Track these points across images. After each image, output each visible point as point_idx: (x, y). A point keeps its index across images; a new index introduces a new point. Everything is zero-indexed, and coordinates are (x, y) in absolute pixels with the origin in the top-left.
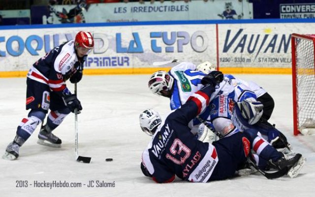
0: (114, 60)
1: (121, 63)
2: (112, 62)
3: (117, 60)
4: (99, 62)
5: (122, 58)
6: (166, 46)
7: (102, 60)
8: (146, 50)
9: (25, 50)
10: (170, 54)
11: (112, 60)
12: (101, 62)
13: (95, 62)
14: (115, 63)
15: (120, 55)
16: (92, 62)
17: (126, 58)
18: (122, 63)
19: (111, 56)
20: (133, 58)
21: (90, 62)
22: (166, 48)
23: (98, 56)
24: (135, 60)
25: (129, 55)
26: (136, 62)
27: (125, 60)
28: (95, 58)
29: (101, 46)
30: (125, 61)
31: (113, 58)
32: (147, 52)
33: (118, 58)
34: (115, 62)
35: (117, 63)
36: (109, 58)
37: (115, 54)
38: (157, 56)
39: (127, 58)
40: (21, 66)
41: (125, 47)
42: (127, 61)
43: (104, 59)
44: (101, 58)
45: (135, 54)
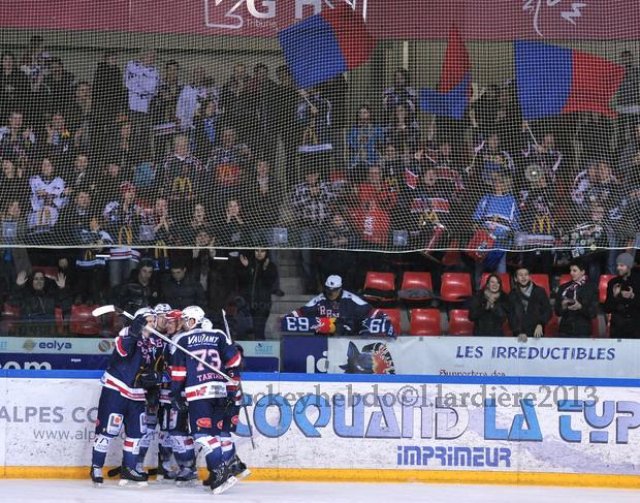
0: (478, 453)
1: (492, 460)
2: (474, 457)
3: (484, 454)
4: (446, 457)
5: (496, 450)
6: (591, 429)
7: (453, 453)
8: (548, 437)
9: (293, 425)
10: (599, 448)
11: (473, 454)
12: (450, 456)
13: (438, 456)
14: (480, 461)
15: (493, 445)
16: (431, 456)
17: (502, 450)
18: (496, 460)
19: (471, 446)
20: (519, 452)
21: (426, 456)
22: (591, 434)
23: (445, 444)
24: (523, 457)
25: (512, 446)
26: (525, 461)
27: (500, 454)
28: (438, 449)
29: (452, 423)
30: (502, 458)
31: (476, 449)
32: (549, 440)
33: (488, 449)
34: (481, 457)
35: (484, 461)
36: (467, 450)
37: (481, 442)
38: (571, 450)
39: (508, 451)
40: (282, 459)
41: (504, 428)
42: (507, 458)
43: (458, 450)
44: (450, 449)
45: (523, 443)
